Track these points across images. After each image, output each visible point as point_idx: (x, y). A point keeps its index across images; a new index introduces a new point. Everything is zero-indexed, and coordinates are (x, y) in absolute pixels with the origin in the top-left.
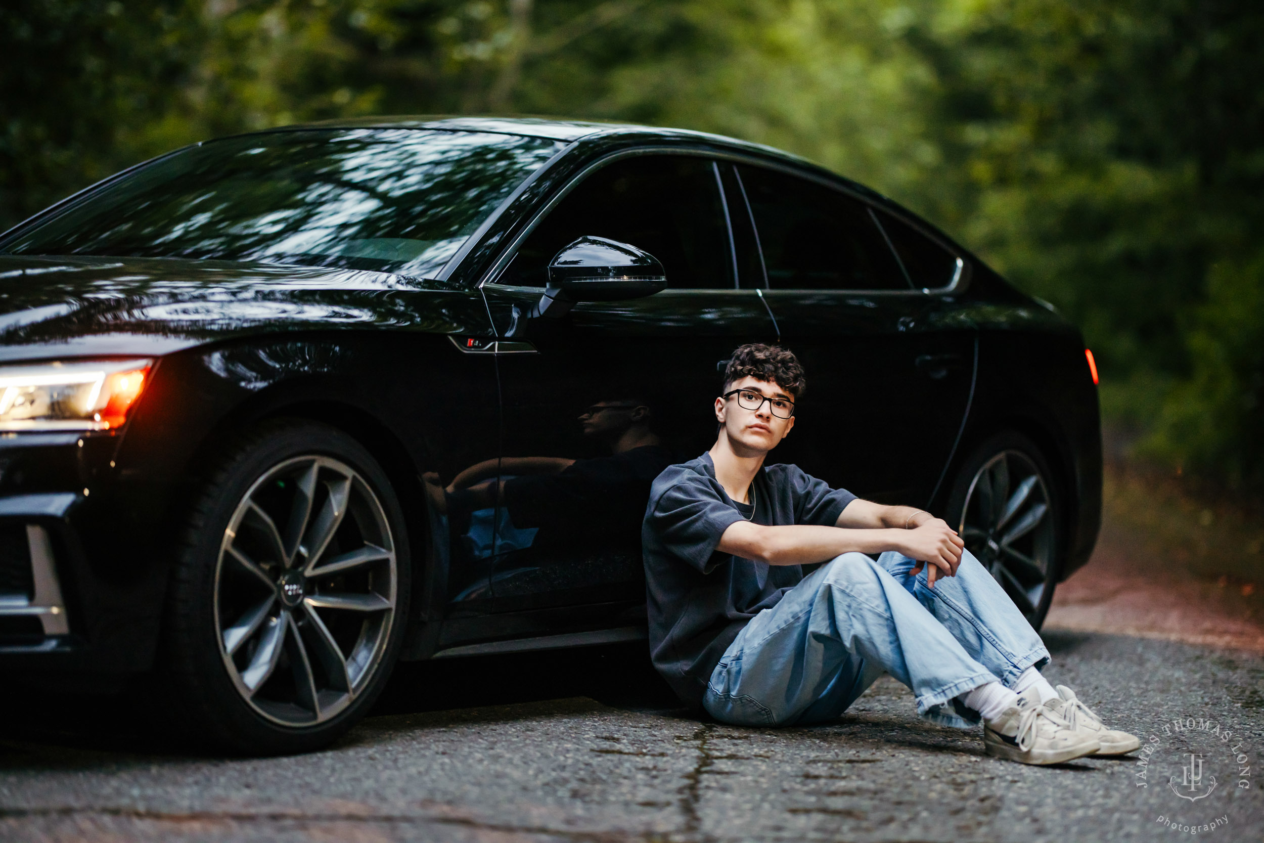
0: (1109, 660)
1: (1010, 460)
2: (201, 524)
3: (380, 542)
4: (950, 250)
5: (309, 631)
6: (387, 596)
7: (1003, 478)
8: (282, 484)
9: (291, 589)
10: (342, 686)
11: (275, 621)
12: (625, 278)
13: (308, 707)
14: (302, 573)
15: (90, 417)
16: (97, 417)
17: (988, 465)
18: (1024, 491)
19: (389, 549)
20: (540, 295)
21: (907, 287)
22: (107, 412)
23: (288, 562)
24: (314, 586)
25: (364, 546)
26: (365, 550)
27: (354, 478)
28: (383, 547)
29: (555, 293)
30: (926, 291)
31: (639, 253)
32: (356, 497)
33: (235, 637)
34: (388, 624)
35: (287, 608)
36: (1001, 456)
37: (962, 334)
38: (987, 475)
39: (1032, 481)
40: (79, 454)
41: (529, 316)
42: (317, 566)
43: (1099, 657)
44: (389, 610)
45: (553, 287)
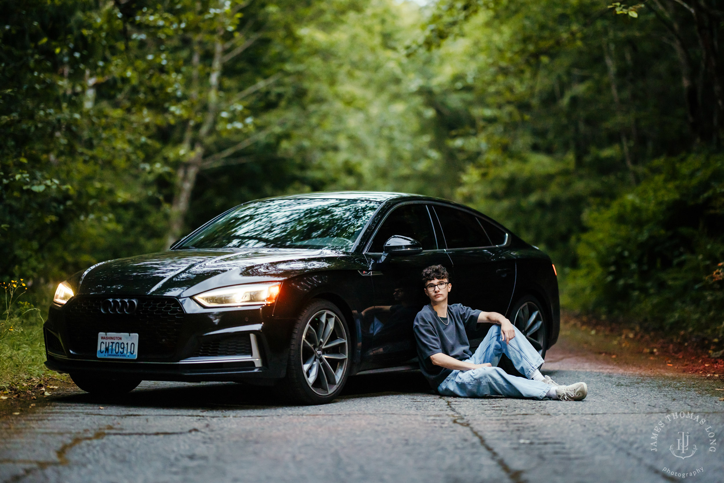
0: (566, 377)
1: (529, 305)
2: (297, 332)
3: (342, 337)
4: (503, 230)
5: (324, 365)
6: (345, 354)
7: (527, 312)
8: (317, 319)
9: (319, 352)
10: (334, 383)
11: (315, 363)
12: (409, 249)
13: (326, 389)
14: (321, 347)
15: (264, 301)
16: (266, 301)
17: (521, 307)
18: (534, 317)
19: (345, 339)
20: (381, 255)
21: (490, 245)
22: (269, 299)
23: (318, 344)
24: (325, 351)
25: (338, 338)
26: (338, 340)
27: (336, 317)
28: (343, 338)
29: (386, 255)
30: (497, 246)
31: (412, 240)
32: (336, 323)
33: (306, 367)
34: (346, 363)
35: (318, 358)
36: (526, 304)
37: (511, 261)
38: (521, 311)
39: (537, 312)
40: (261, 312)
41: (378, 262)
42: (326, 345)
43: (563, 376)
44: (346, 359)
45: (386, 253)
